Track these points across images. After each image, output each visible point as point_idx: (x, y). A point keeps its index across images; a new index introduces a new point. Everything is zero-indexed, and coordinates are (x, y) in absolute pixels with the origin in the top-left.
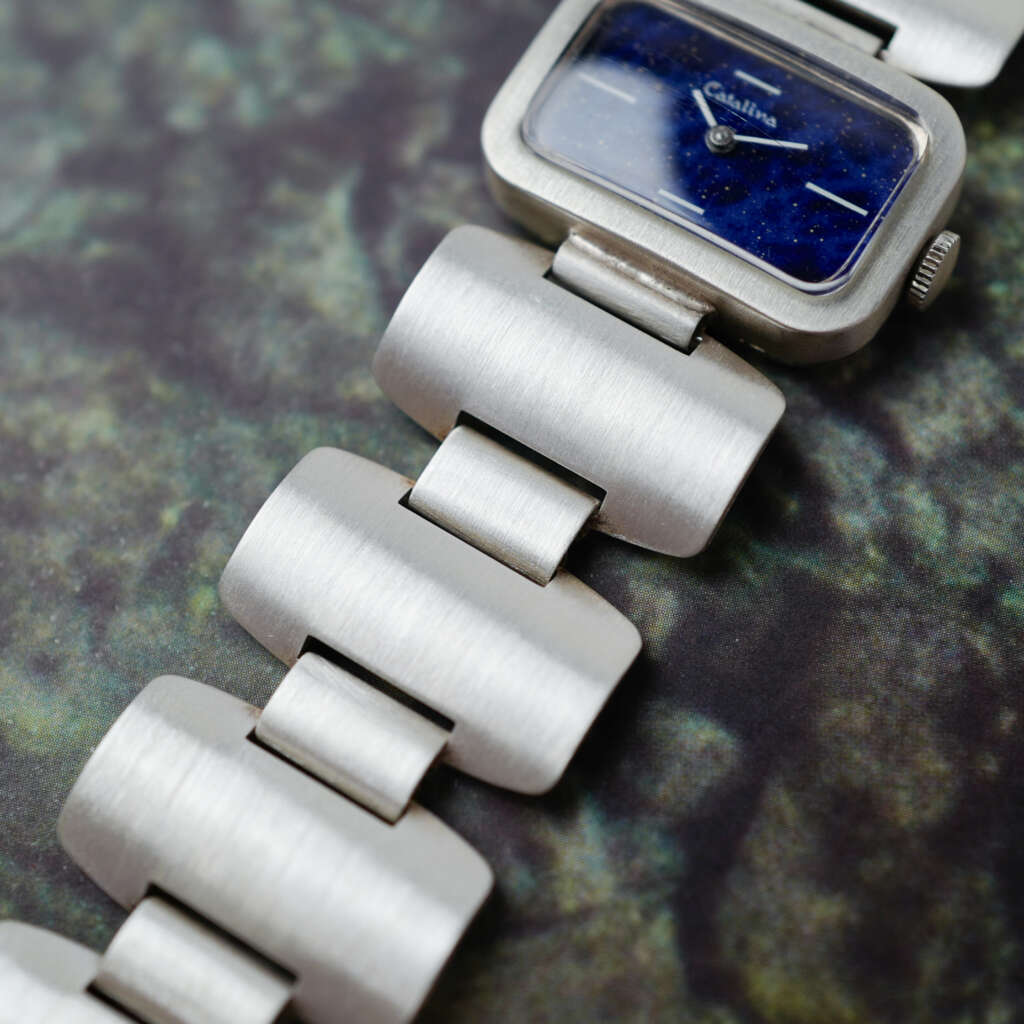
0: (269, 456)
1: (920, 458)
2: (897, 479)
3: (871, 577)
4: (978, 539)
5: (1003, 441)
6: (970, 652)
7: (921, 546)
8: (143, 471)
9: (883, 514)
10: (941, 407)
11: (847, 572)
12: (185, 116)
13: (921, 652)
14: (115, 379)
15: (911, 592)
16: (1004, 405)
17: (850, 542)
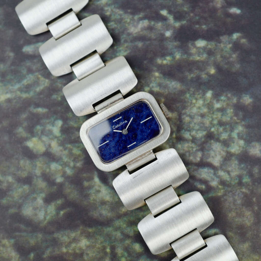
0: (117, 230)
1: (218, 166)
2: (216, 172)
3: (222, 191)
4: (234, 174)
5: (228, 155)
6: (243, 193)
7: (227, 180)
8: (98, 246)
9: (218, 179)
10: (216, 155)
12: (59, 180)
13: (236, 197)
14: (82, 233)
15: (229, 189)
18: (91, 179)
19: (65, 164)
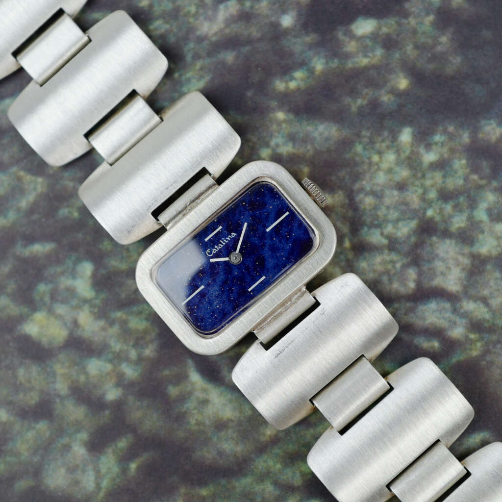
1: (458, 292)
2: (458, 306)
3: (479, 344)
5: (476, 262)
7: (484, 320)
9: (464, 321)
10: (449, 268)
11: (471, 349)
15: (494, 337)
16: (467, 250)
17: (463, 339)
18: (182, 378)
19: (119, 358)
